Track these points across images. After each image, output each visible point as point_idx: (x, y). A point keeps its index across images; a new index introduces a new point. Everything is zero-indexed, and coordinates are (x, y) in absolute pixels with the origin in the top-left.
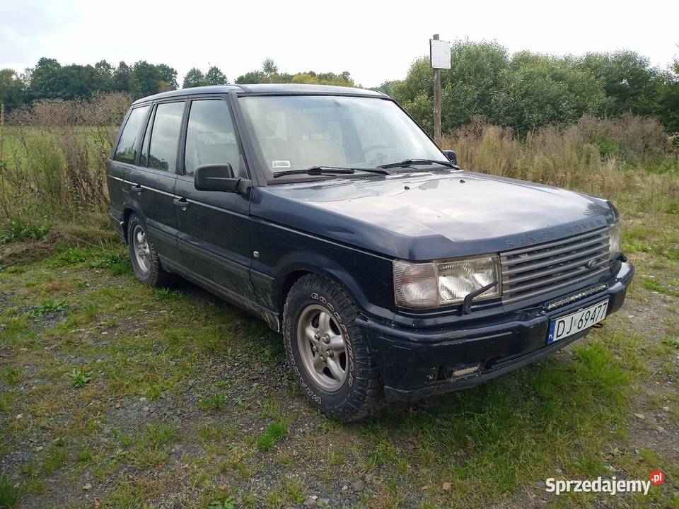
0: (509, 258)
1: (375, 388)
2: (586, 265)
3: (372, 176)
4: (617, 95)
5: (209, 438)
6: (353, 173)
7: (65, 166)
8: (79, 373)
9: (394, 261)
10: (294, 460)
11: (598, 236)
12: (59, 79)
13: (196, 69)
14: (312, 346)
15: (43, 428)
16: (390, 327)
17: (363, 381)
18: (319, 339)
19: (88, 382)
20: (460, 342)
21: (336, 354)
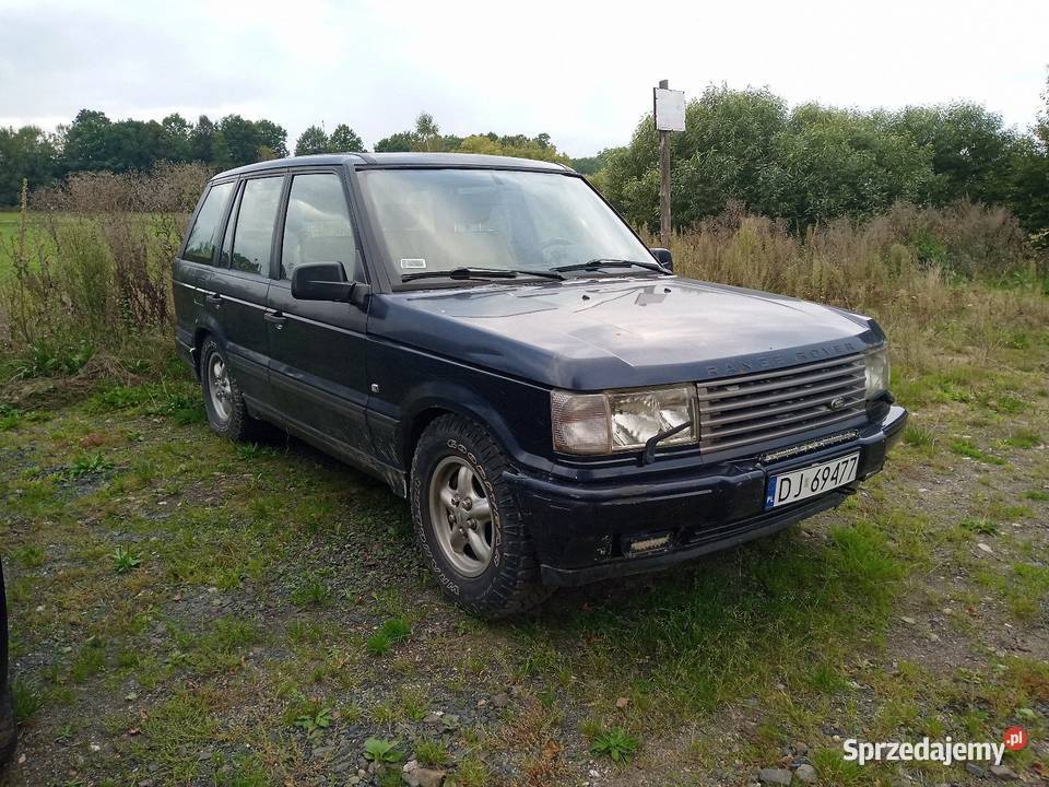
0: (710, 390)
1: (527, 569)
2: (827, 405)
3: (542, 281)
4: (953, 171)
5: (302, 639)
6: (514, 277)
7: (113, 268)
8: (125, 553)
9: (552, 392)
10: (416, 667)
11: (849, 365)
12: (107, 141)
13: (316, 127)
14: (449, 514)
15: (73, 624)
16: (547, 480)
17: (514, 558)
18: (457, 504)
19: (137, 566)
20: (639, 501)
21: (479, 524)
